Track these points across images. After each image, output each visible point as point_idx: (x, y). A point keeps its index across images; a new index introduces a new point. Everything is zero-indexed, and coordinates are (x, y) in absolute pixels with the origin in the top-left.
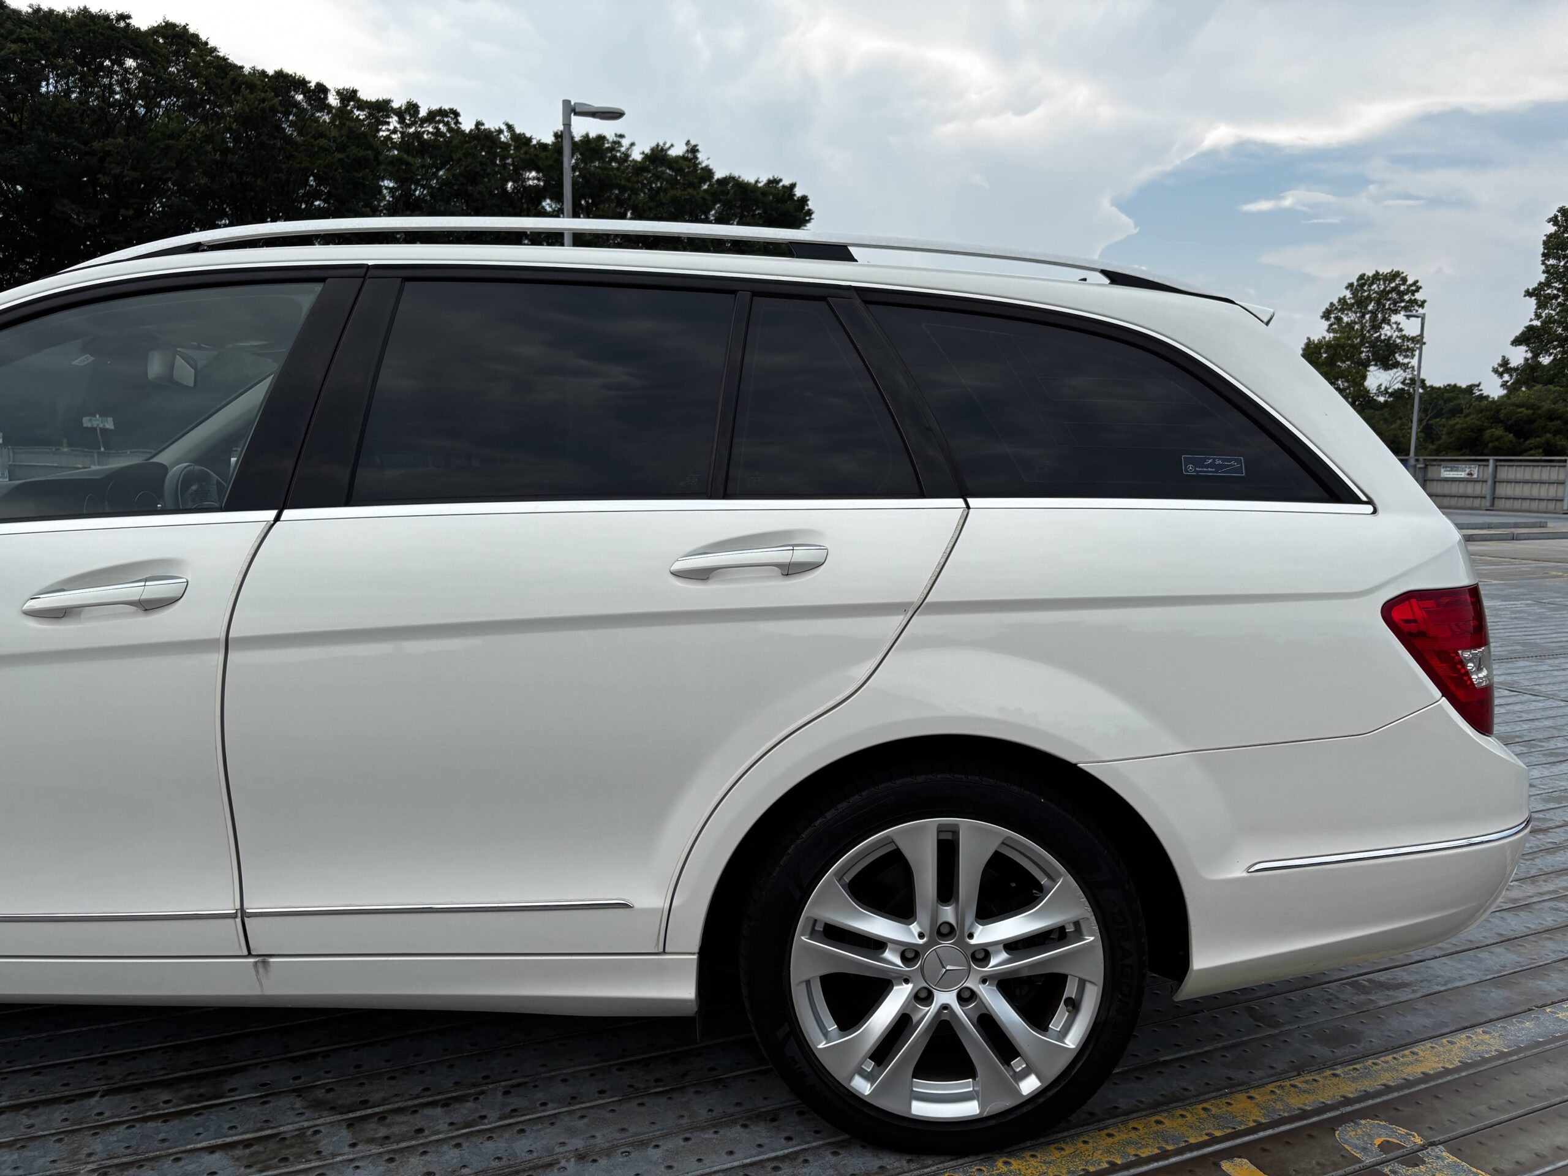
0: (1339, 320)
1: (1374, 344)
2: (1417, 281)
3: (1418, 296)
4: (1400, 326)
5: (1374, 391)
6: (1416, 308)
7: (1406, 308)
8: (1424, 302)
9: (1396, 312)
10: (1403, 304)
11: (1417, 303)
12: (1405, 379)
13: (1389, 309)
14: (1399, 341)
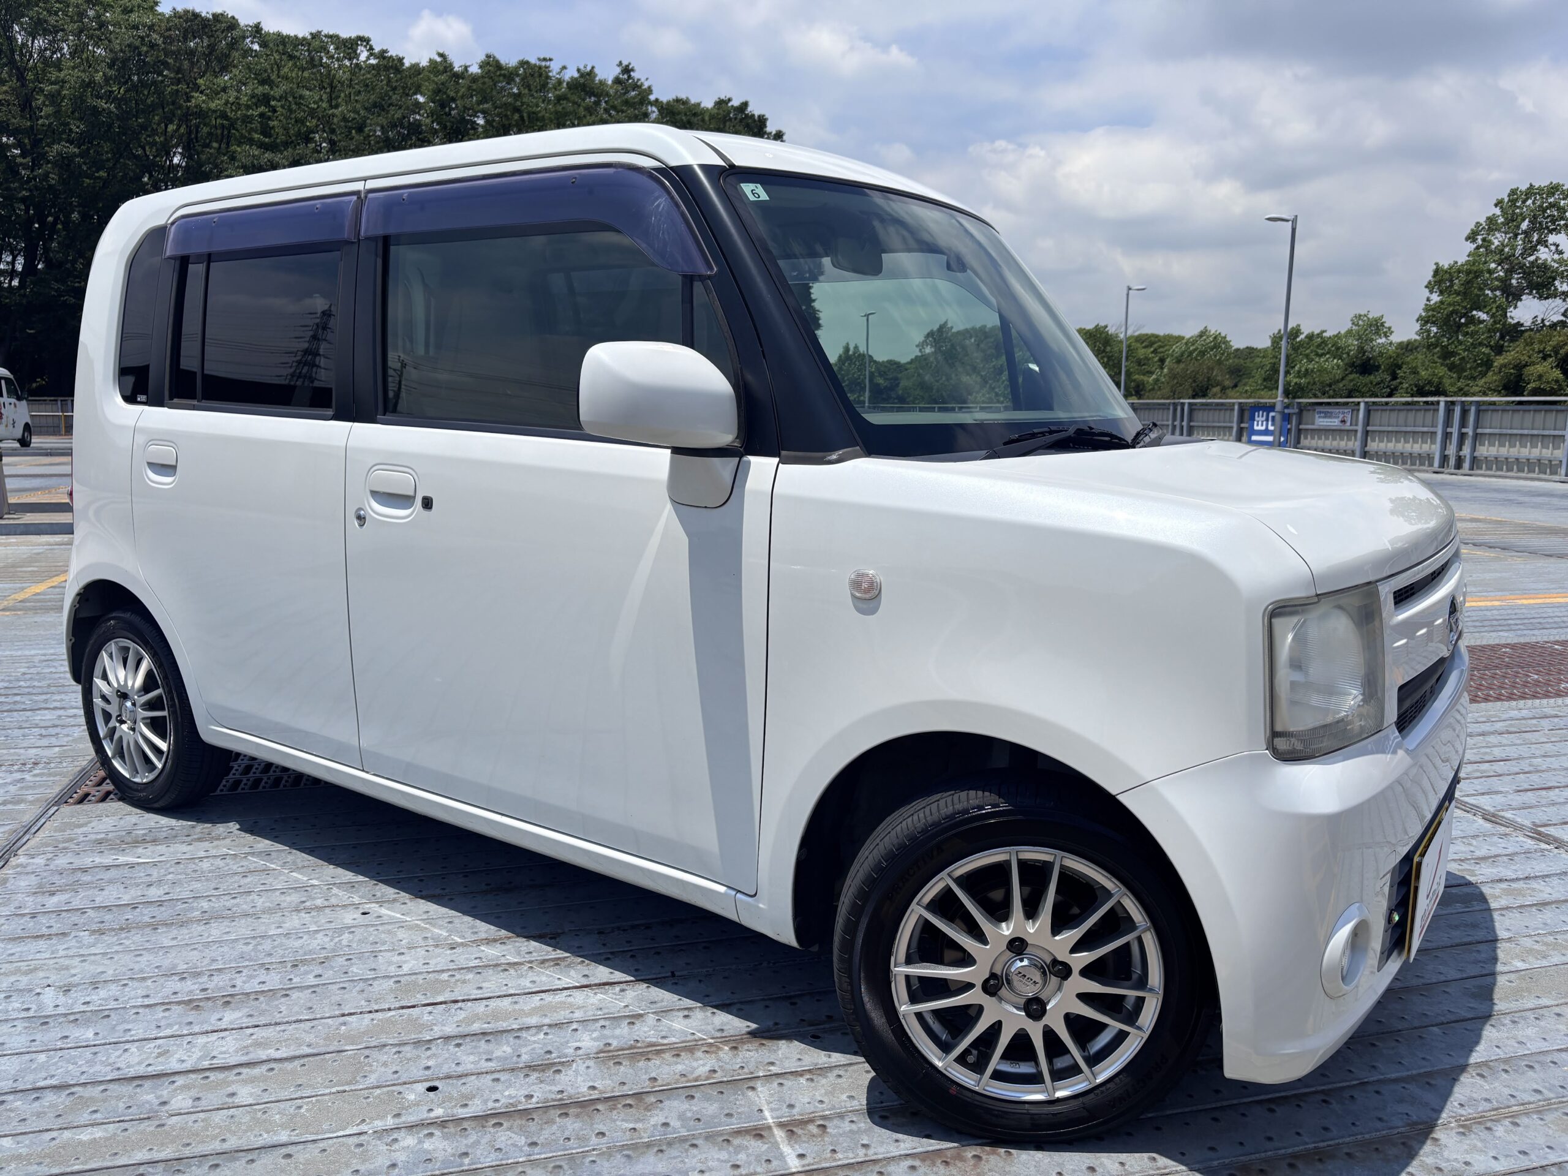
0: (1486, 242)
1: (1527, 273)
5: (1526, 325)
9: (1555, 231)
13: (1547, 228)
14: (1558, 265)
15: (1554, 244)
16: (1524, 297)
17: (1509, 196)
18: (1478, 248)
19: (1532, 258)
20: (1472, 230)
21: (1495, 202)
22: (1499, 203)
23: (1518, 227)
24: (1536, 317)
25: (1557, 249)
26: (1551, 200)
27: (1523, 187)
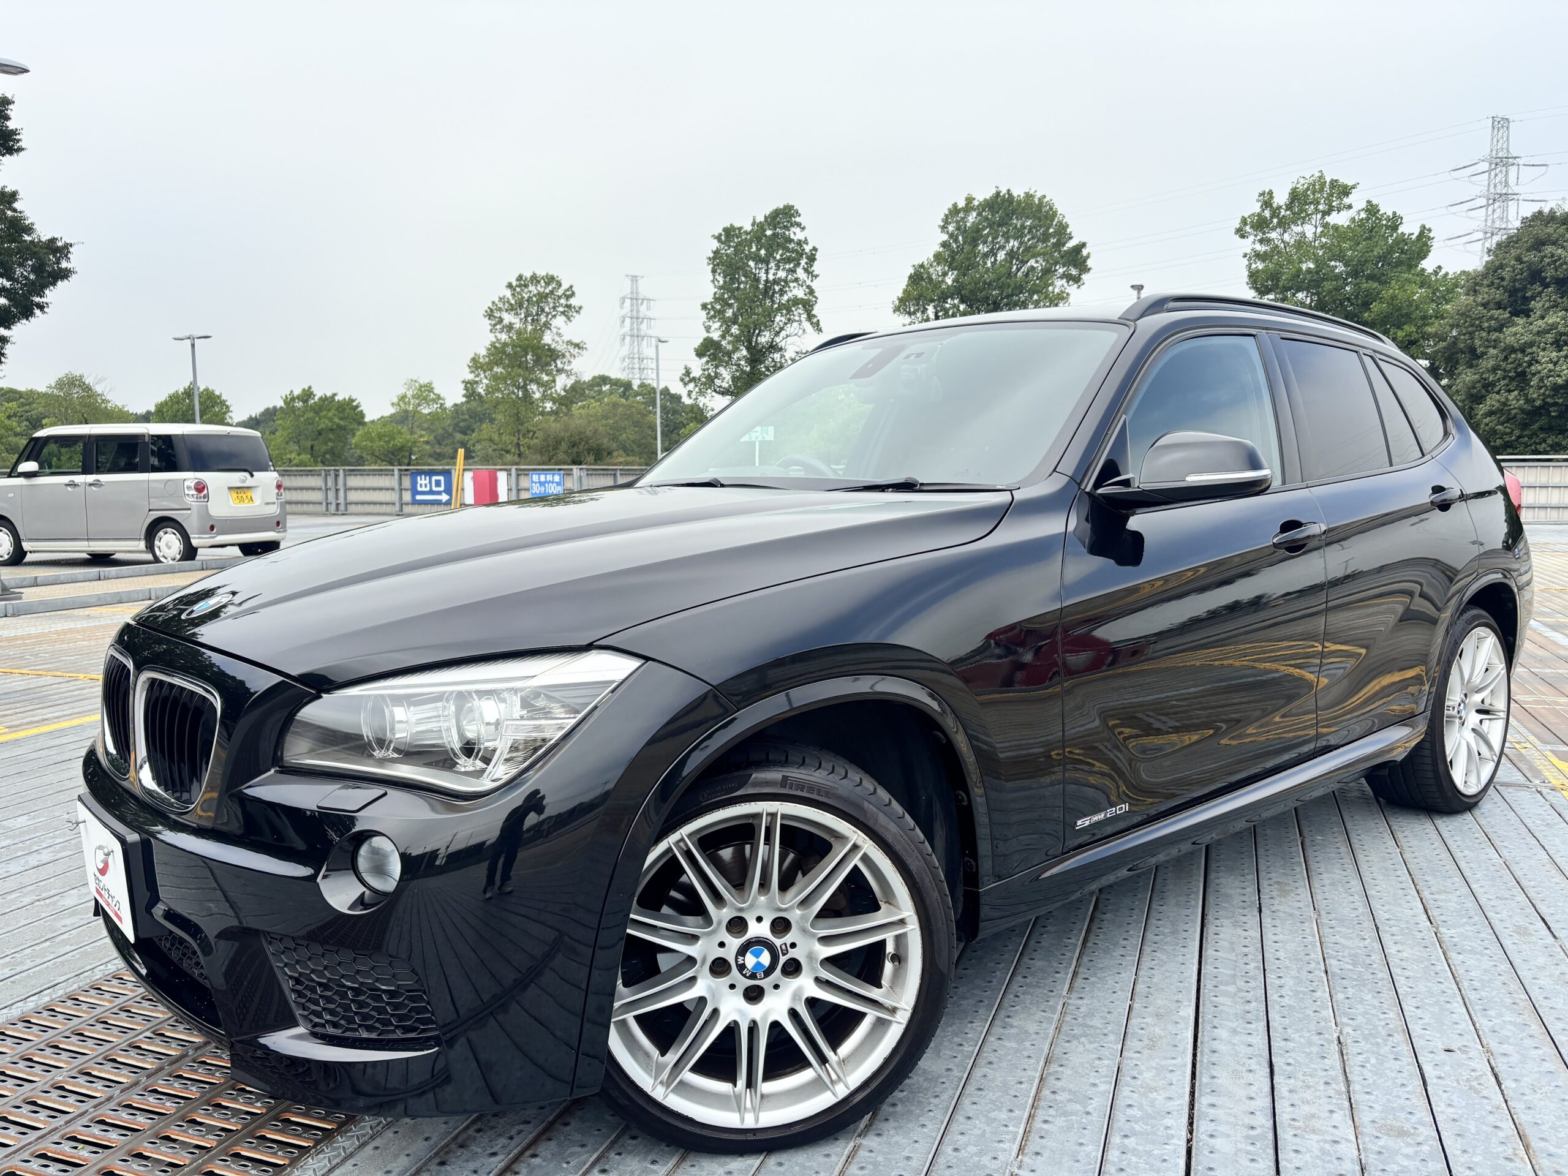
0: (501, 320)
1: (538, 351)
2: (571, 287)
3: (572, 301)
4: (560, 331)
6: (574, 314)
7: (563, 313)
8: (580, 308)
9: (554, 316)
10: (561, 309)
11: (574, 308)
13: (549, 313)
14: (559, 346)
15: (555, 328)
17: (517, 280)
18: (495, 325)
19: (541, 339)
20: (489, 308)
21: (506, 284)
22: (510, 286)
23: (528, 310)
25: (557, 332)
26: (550, 288)
27: (528, 274)
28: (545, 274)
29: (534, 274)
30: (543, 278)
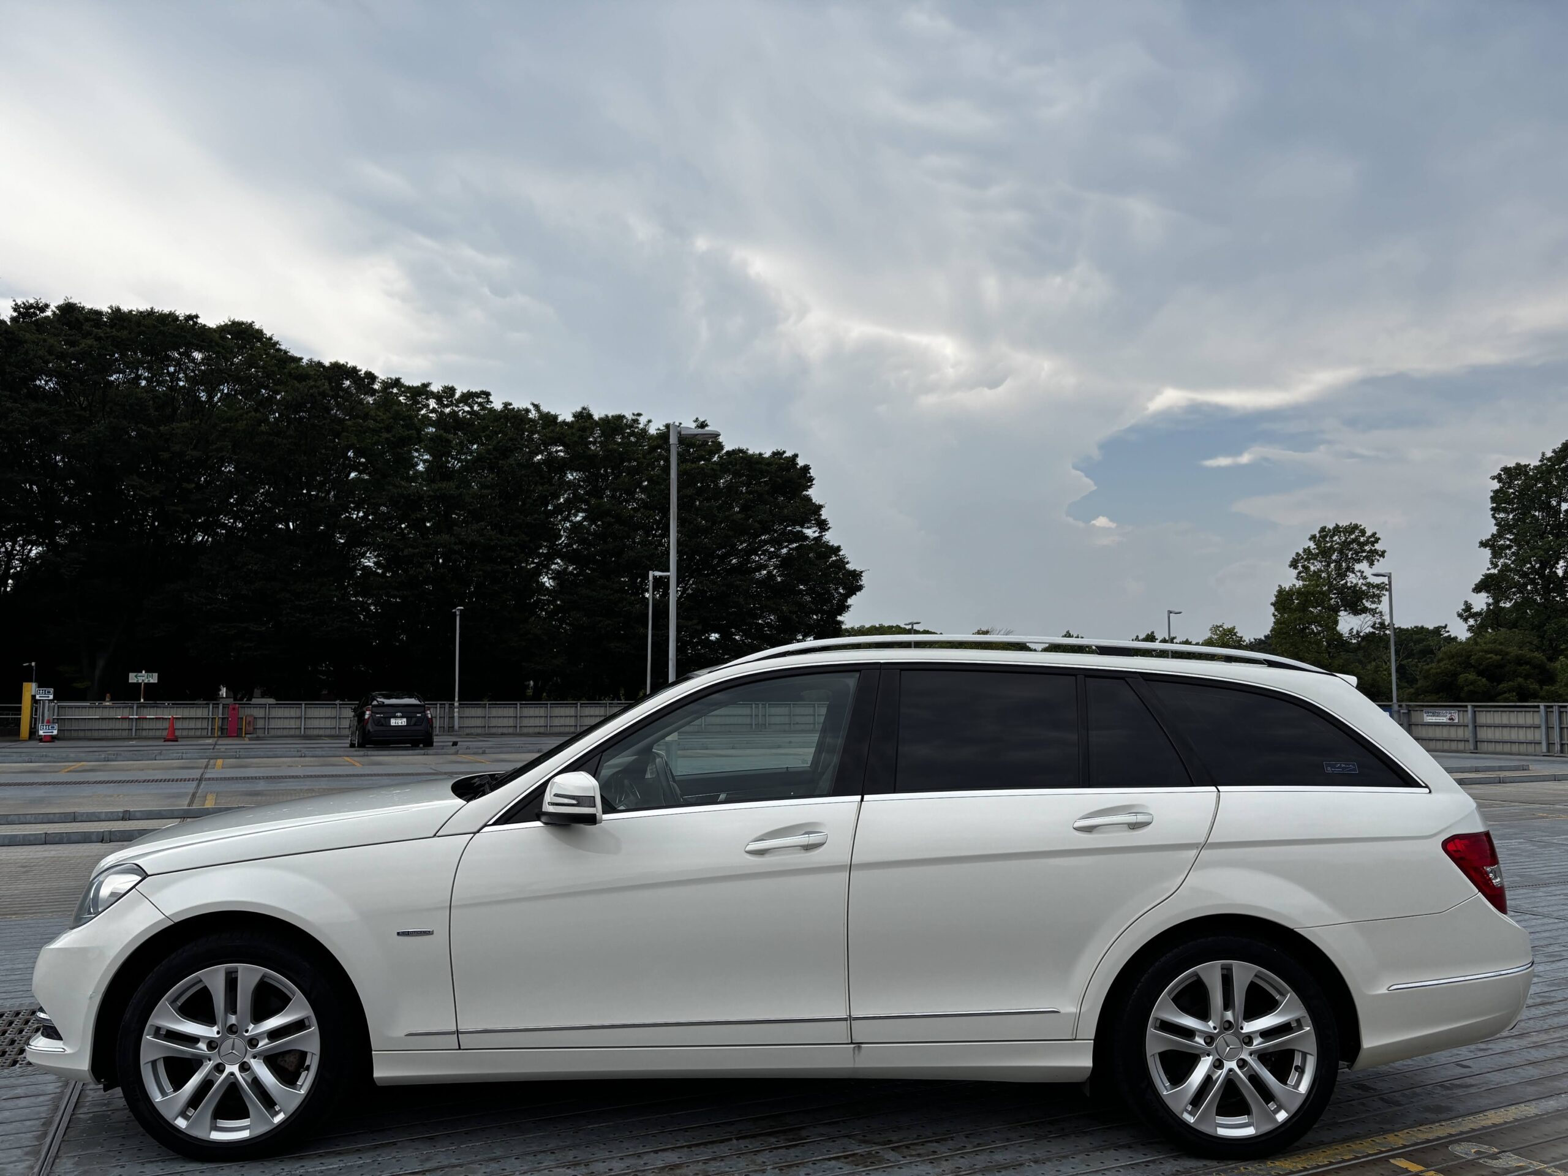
0: (1306, 568)
1: (1342, 591)
2: (1376, 533)
3: (1377, 546)
4: (1364, 574)
5: (1347, 635)
6: (1377, 557)
7: (1367, 557)
8: (1384, 552)
9: (1359, 561)
10: (1364, 554)
11: (1377, 553)
12: (1375, 624)
13: (1352, 558)
14: (1364, 588)
15: (1360, 571)
16: (1342, 613)
17: (1320, 532)
18: (1299, 573)
19: (1344, 581)
20: (1293, 558)
21: (1309, 536)
22: (1313, 538)
23: (1330, 557)
24: (1352, 629)
25: (1362, 576)
26: (1353, 536)
27: (1331, 526)
28: (1348, 524)
29: (1337, 524)
30: (1345, 528)
